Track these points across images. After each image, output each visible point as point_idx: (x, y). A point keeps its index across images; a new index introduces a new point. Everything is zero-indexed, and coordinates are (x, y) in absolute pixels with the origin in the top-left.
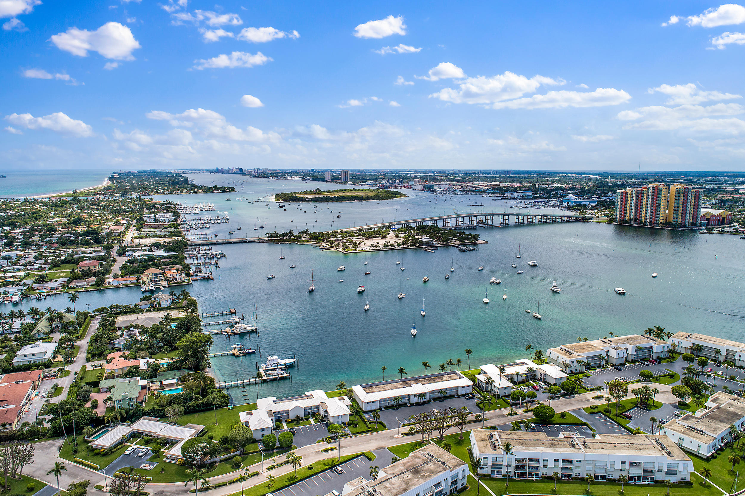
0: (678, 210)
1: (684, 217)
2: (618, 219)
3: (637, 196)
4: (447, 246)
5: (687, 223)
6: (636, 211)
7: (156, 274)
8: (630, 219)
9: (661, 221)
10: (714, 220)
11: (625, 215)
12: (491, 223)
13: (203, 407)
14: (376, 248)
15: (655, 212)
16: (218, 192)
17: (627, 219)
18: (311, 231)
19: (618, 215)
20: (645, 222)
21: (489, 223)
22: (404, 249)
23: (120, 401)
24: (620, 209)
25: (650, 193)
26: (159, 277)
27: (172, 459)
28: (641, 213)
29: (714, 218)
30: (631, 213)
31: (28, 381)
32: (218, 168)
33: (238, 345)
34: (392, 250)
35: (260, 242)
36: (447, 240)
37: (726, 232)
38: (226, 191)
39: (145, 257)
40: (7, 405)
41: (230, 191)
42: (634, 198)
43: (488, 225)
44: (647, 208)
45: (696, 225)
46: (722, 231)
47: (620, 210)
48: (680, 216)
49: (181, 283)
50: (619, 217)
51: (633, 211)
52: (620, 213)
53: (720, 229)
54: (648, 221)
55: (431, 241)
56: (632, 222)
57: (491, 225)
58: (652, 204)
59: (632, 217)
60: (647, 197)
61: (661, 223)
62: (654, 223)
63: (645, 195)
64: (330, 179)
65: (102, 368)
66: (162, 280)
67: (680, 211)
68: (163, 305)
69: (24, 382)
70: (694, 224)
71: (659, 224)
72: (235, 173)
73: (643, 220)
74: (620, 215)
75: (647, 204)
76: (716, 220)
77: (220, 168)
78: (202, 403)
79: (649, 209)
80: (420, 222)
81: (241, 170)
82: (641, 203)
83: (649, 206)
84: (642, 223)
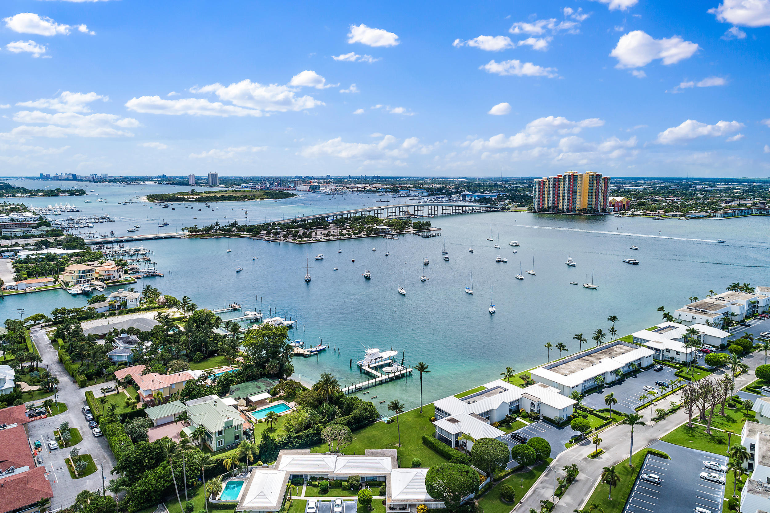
0: (592, 197)
1: (596, 204)
2: (536, 208)
3: (554, 184)
4: (403, 234)
5: (599, 209)
6: (553, 199)
7: (84, 272)
8: (549, 207)
9: (577, 208)
10: (617, 206)
11: (543, 204)
12: (422, 214)
13: (355, 423)
14: (332, 238)
15: (572, 199)
16: (65, 196)
17: (546, 207)
18: (240, 224)
19: (536, 203)
20: (563, 209)
21: (419, 214)
22: (361, 237)
23: (220, 433)
24: (538, 197)
25: (567, 180)
26: (88, 276)
27: (400, 509)
28: (558, 200)
29: (617, 204)
30: (548, 202)
31: (15, 425)
32: (41, 174)
33: (298, 342)
34: (349, 239)
35: (179, 238)
36: (401, 229)
37: (635, 215)
38: (75, 194)
39: (42, 256)
40: (13, 469)
41: (81, 194)
42: (551, 186)
43: (420, 216)
44: (564, 195)
45: (606, 211)
46: (632, 214)
47: (538, 199)
48: (594, 202)
49: (124, 281)
50: (538, 206)
51: (551, 199)
52: (538, 202)
53: (631, 213)
54: (565, 208)
55: (387, 228)
56: (551, 210)
57: (422, 216)
58: (569, 192)
59: (550, 205)
60: (564, 185)
61: (578, 210)
62: (571, 210)
63: (562, 183)
64: (194, 182)
65: (118, 393)
66: (93, 279)
67: (594, 197)
68: (130, 306)
69: (7, 428)
70: (604, 210)
71: (576, 211)
72: (66, 180)
73: (561, 207)
74: (538, 203)
75: (564, 192)
76: (619, 206)
77: (45, 174)
78: (352, 417)
79: (566, 197)
80: (353, 213)
81: (74, 176)
82: (559, 191)
83: (566, 194)
84: (560, 210)
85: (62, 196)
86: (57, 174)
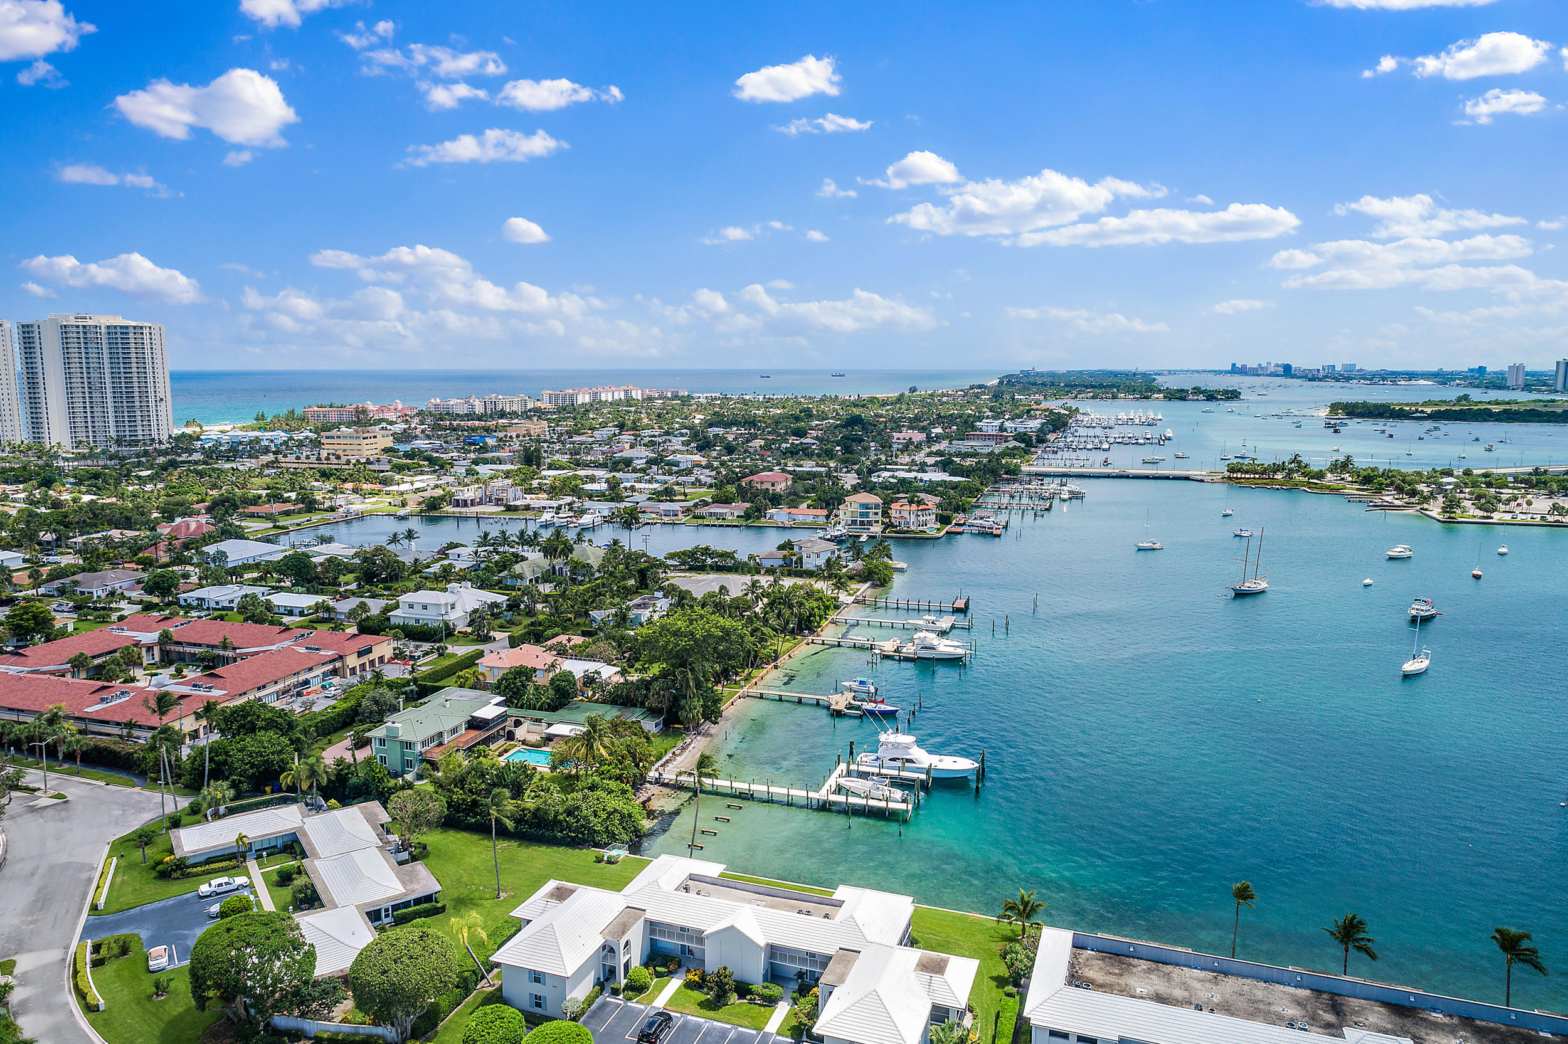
7: (865, 506)
16: (1197, 400)
23: (381, 741)
26: (871, 515)
33: (863, 683)
35: (1202, 481)
38: (1216, 399)
39: (893, 481)
40: (210, 688)
41: (1228, 399)
66: (878, 521)
68: (807, 564)
69: (320, 653)
72: (1271, 375)
77: (1239, 365)
85: (1193, 400)
86: (1260, 365)
